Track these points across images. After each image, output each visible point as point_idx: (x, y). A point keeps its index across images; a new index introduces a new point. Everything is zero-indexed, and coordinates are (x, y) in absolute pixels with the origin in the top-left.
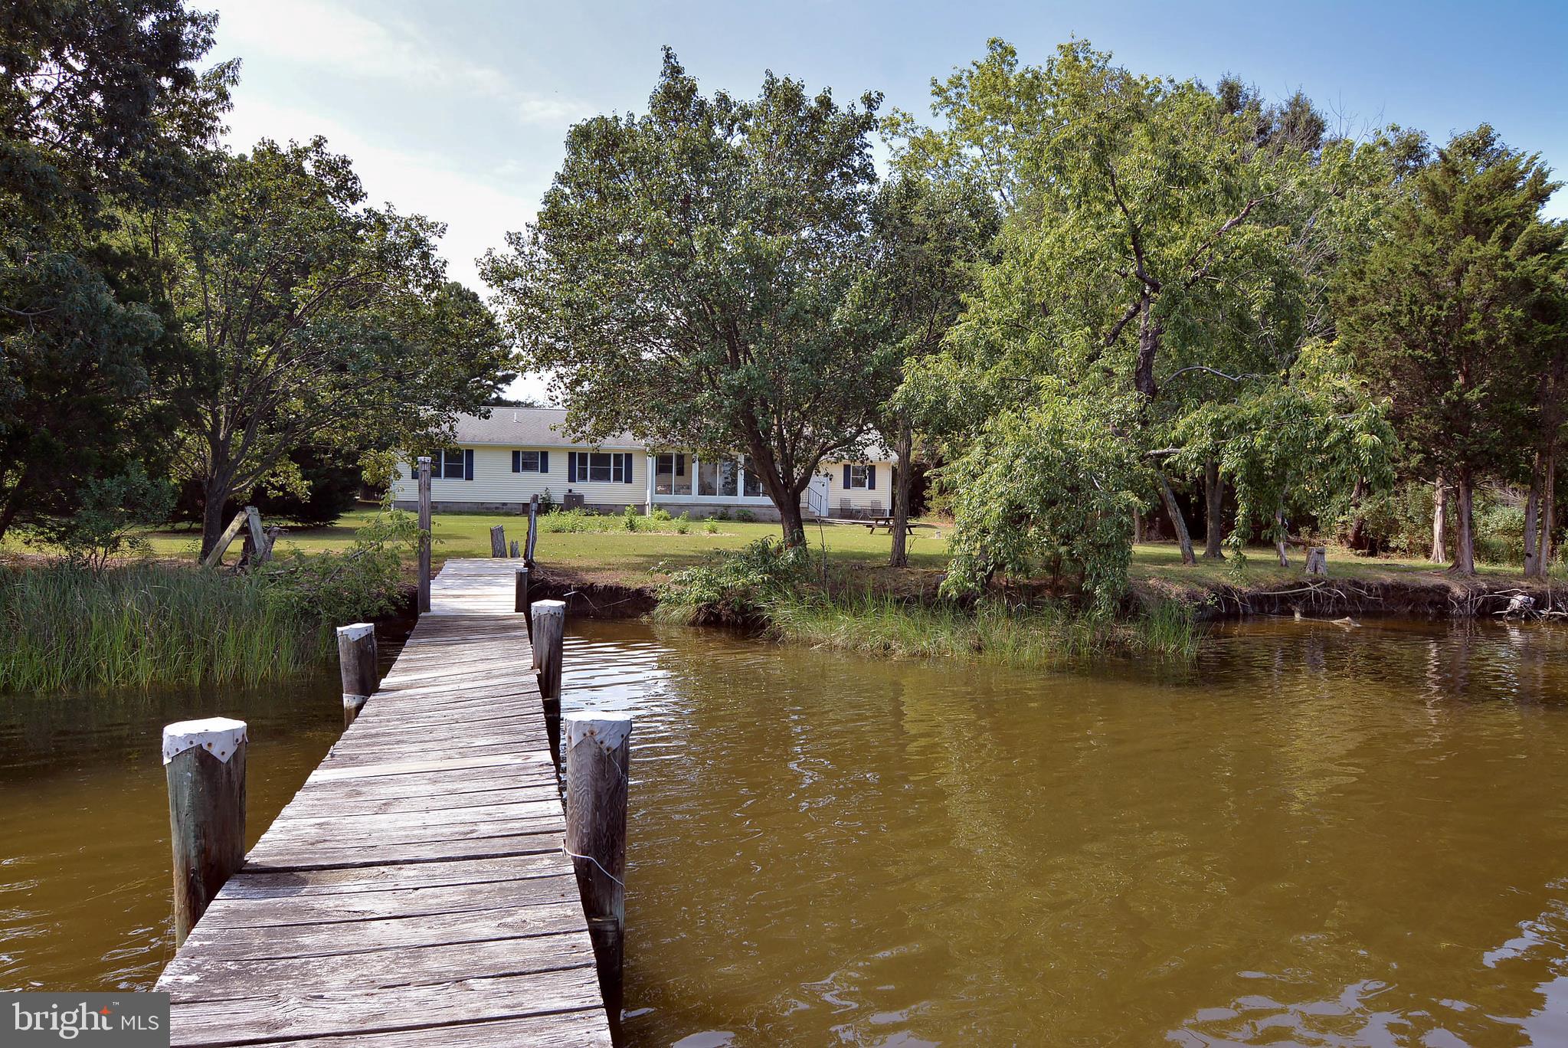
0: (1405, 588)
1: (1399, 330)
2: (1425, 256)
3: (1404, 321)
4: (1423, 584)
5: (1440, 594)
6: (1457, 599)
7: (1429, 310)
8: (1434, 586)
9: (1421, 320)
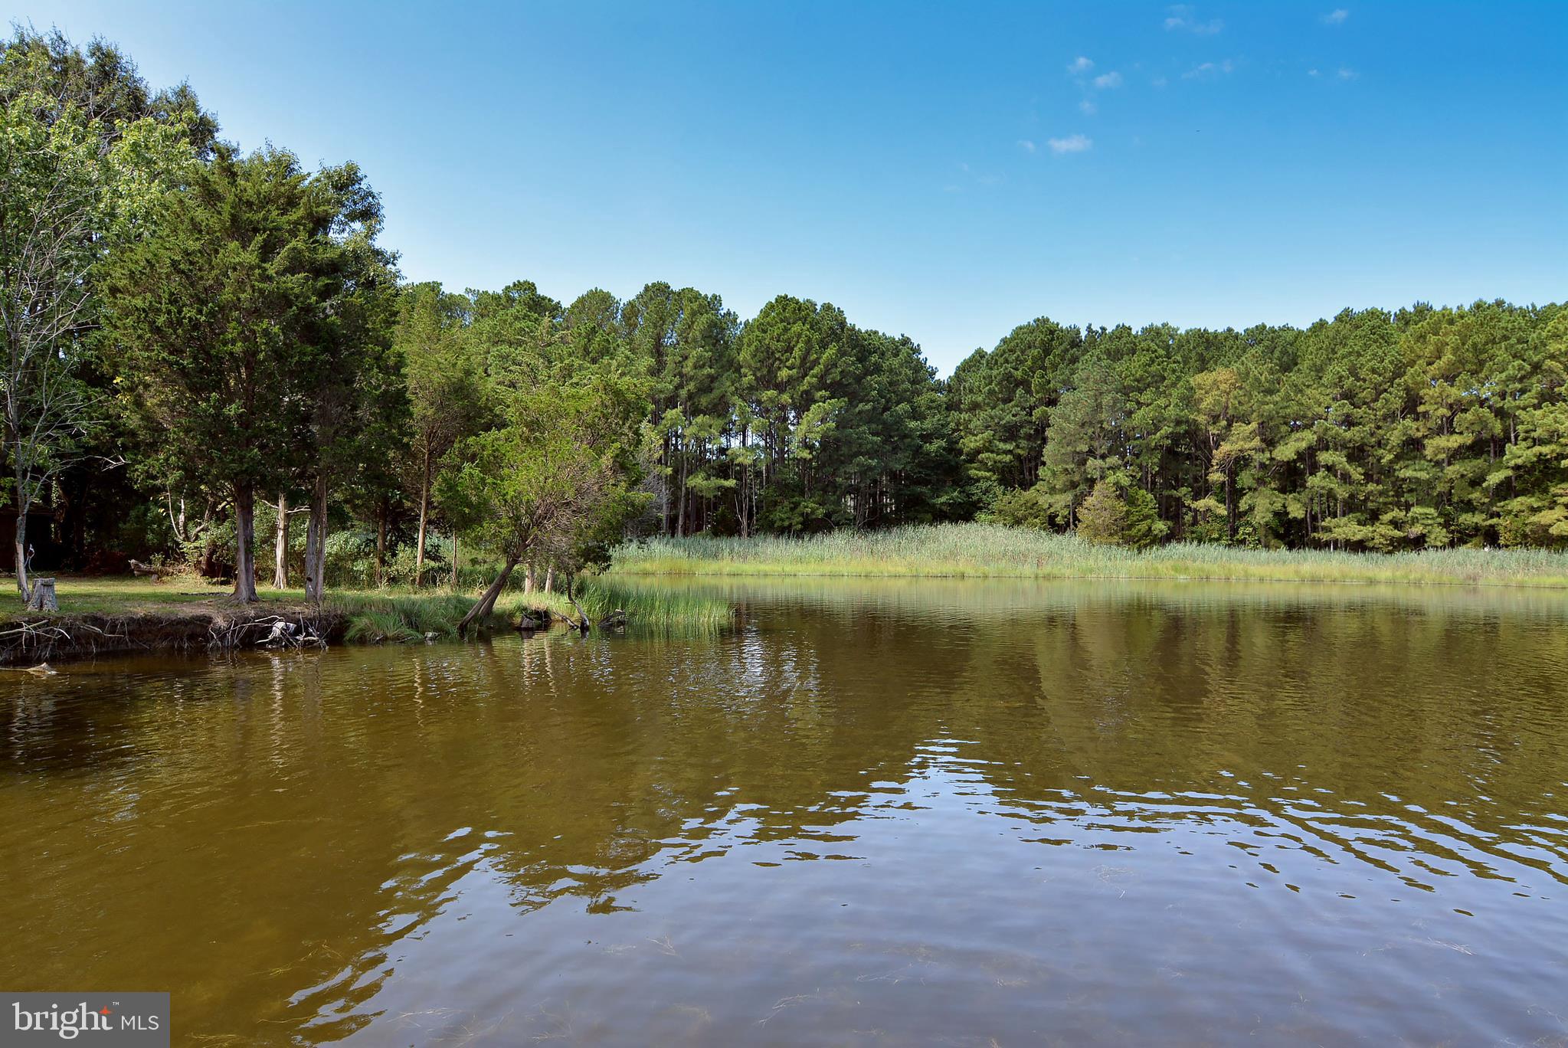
0: (160, 621)
1: (156, 330)
2: (186, 253)
3: (161, 320)
4: (181, 615)
5: (202, 626)
6: (218, 631)
7: (189, 312)
8: (193, 618)
9: (180, 323)
